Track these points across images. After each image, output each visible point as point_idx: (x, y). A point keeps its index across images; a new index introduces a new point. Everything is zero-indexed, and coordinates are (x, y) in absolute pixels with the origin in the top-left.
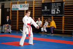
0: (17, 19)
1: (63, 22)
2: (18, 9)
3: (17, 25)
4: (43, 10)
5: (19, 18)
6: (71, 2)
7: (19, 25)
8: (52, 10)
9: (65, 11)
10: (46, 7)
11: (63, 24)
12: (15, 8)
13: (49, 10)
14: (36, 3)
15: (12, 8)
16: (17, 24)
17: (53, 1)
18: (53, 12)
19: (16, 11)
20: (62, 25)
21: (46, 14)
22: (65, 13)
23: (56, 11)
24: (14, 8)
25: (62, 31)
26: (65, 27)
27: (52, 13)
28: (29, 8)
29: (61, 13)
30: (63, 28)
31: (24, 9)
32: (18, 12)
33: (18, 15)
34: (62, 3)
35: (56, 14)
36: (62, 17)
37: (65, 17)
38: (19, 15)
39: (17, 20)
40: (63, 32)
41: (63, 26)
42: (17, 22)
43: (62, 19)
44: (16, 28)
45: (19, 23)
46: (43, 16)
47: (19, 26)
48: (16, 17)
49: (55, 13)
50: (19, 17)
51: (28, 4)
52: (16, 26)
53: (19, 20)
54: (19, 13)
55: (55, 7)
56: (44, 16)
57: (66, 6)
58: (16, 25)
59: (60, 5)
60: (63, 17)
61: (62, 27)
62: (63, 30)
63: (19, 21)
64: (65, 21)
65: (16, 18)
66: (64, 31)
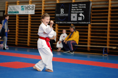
0: (17, 27)
1: (89, 33)
2: (18, 12)
3: (17, 38)
4: (57, 15)
5: (19, 27)
6: (102, 3)
7: (19, 37)
8: (72, 14)
9: (93, 16)
10: (62, 10)
11: (89, 36)
12: (14, 11)
13: (67, 15)
14: (47, 4)
15: (8, 11)
16: (17, 35)
17: (73, 1)
18: (74, 17)
19: (15, 16)
20: (87, 38)
21: (62, 21)
22: (93, 19)
23: (78, 16)
24: (11, 11)
25: (87, 47)
26: (91, 41)
27: (72, 20)
28: (35, 11)
29: (86, 19)
30: (89, 42)
31: (28, 12)
32: (17, 17)
33: (17, 22)
34: (88, 3)
35: (78, 21)
36: (87, 25)
37: (92, 25)
38: (19, 22)
39: (17, 30)
40: (89, 49)
41: (89, 39)
42: (17, 33)
43: (87, 28)
44: (15, 42)
45: (19, 35)
46: (57, 24)
47: (19, 40)
48: (15, 24)
49: (76, 20)
50: (19, 24)
51: (34, 5)
52: (15, 40)
53: (19, 30)
54: (19, 19)
55: (76, 11)
56: (59, 25)
57: (93, 9)
58: (15, 37)
59: (85, 7)
60: (89, 26)
61: (87, 41)
62: (89, 46)
63: (19, 32)
64: (92, 32)
65: (15, 27)
66: (91, 48)
